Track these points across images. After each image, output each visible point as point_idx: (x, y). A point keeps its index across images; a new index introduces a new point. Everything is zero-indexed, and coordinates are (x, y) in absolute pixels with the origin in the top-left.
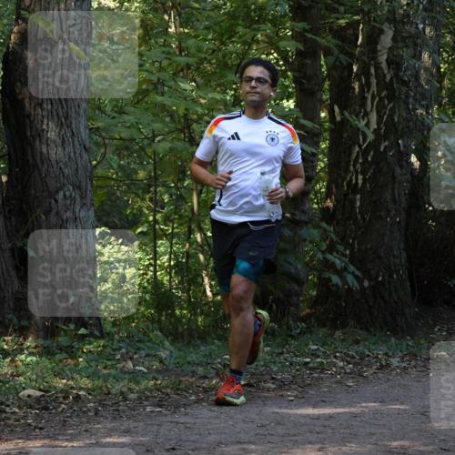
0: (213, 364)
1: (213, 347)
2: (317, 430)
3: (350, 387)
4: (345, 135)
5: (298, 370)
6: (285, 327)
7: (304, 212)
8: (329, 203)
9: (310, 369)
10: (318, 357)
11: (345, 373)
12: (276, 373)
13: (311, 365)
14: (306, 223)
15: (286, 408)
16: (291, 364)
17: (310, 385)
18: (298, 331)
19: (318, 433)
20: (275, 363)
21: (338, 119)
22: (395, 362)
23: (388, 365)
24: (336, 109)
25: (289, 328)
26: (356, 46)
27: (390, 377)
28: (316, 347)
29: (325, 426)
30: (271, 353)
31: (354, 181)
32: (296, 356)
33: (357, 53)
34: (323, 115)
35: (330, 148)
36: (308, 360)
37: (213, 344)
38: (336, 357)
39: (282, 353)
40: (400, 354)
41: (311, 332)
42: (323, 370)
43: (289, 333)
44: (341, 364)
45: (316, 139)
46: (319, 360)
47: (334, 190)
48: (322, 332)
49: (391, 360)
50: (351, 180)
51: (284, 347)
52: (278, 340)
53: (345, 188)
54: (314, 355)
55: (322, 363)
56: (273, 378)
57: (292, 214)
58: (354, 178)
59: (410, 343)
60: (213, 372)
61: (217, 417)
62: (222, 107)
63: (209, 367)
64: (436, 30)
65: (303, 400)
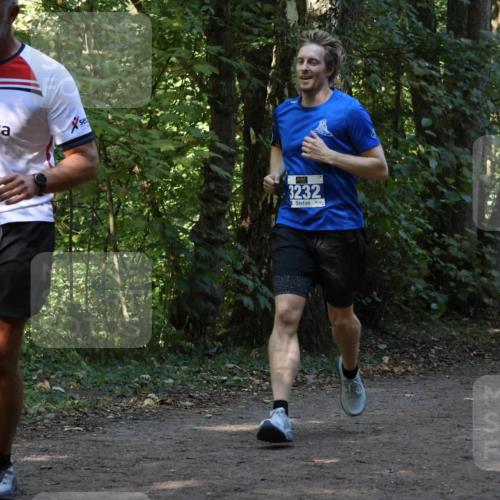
0: (131, 383)
1: (130, 367)
2: (235, 445)
3: (267, 403)
4: (260, 156)
5: (215, 388)
6: (202, 346)
7: (220, 232)
8: (246, 224)
9: (227, 387)
10: (235, 375)
11: (262, 390)
12: (194, 391)
13: (227, 383)
14: (223, 243)
15: (204, 425)
16: (208, 382)
17: (226, 402)
18: (215, 350)
19: (236, 448)
20: (192, 381)
21: (254, 141)
22: (310, 378)
23: (304, 382)
24: (252, 131)
25: (206, 348)
26: (270, 68)
27: (306, 394)
28: (232, 366)
29: (242, 442)
30: (189, 372)
31: (269, 202)
32: (213, 374)
33: (270, 74)
34: (238, 137)
35: (245, 169)
36: (225, 378)
37: (130, 363)
38: (252, 375)
39: (199, 372)
40: (315, 371)
41: (227, 351)
42: (240, 388)
43: (206, 352)
44: (258, 381)
45: (231, 159)
46: (236, 378)
47: (250, 211)
48: (238, 351)
49: (307, 376)
50: (266, 199)
51: (201, 366)
52: (195, 360)
53: (261, 208)
54: (231, 373)
55: (239, 381)
56: (191, 397)
57: (207, 234)
58: (269, 198)
59: (325, 360)
60: (131, 391)
61: (135, 435)
62: (138, 129)
63: (127, 386)
64: (347, 53)
65: (220, 418)
